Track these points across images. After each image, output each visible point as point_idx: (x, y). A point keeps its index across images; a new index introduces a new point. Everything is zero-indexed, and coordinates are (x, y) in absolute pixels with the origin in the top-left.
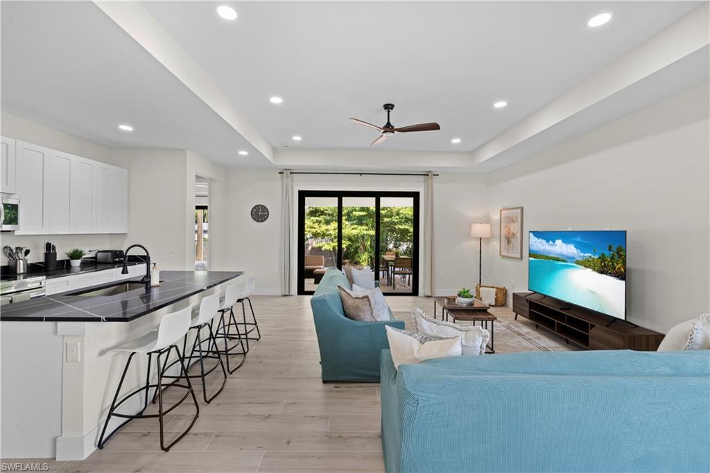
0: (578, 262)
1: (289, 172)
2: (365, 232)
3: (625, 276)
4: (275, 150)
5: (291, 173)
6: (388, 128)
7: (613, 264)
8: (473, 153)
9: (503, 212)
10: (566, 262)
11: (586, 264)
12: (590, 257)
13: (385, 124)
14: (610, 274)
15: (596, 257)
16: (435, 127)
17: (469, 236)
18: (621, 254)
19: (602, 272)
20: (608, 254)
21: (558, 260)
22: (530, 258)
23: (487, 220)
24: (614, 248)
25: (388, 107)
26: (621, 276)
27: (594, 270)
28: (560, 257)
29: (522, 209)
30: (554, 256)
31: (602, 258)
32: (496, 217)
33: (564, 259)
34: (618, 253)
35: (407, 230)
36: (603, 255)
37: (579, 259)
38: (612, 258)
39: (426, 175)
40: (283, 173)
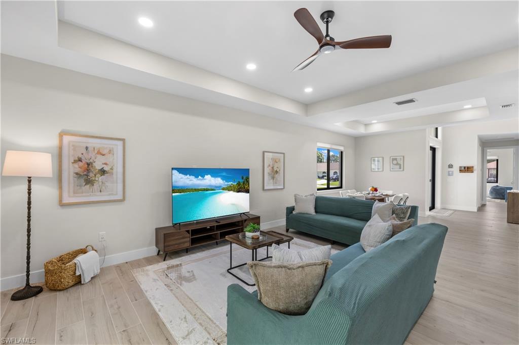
0: (224, 189)
3: (249, 190)
7: (244, 186)
10: (215, 190)
11: (229, 189)
12: (232, 184)
14: (243, 192)
15: (235, 184)
19: (238, 192)
20: (241, 181)
21: (207, 190)
22: (173, 194)
24: (245, 178)
26: (247, 191)
27: (234, 191)
28: (209, 188)
30: (204, 188)
31: (239, 184)
33: (213, 188)
34: (246, 180)
36: (239, 182)
37: (225, 187)
38: (244, 183)
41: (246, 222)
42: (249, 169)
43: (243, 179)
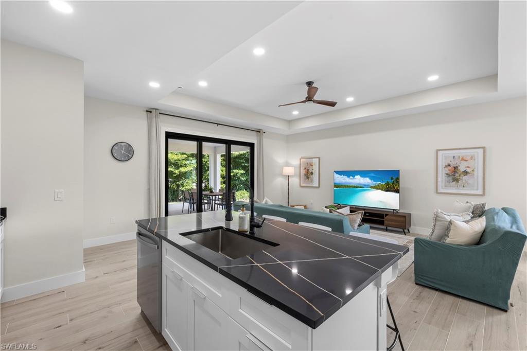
0: (372, 187)
1: (158, 112)
3: (399, 190)
7: (393, 186)
8: (290, 122)
9: (302, 160)
11: (377, 188)
12: (380, 184)
14: (392, 191)
15: (384, 184)
18: (397, 181)
19: (387, 191)
20: (390, 181)
21: (357, 187)
22: (335, 188)
24: (394, 178)
26: (397, 191)
27: (382, 190)
28: (359, 186)
29: (319, 158)
30: (354, 185)
31: (387, 184)
33: (362, 186)
34: (396, 180)
36: (388, 182)
37: (372, 185)
38: (393, 183)
39: (258, 131)
40: (151, 112)
41: (387, 217)
42: (399, 171)
43: (392, 179)
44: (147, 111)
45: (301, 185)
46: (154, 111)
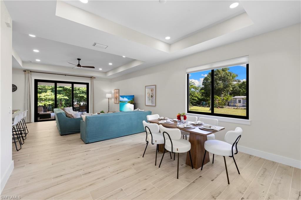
0: (128, 102)
1: (29, 71)
2: (62, 97)
4: (23, 62)
5: (30, 72)
6: (79, 65)
7: (132, 102)
8: (106, 73)
9: (115, 90)
10: (126, 102)
11: (129, 102)
13: (78, 64)
16: (94, 67)
17: (105, 98)
18: (134, 99)
19: (131, 104)
20: (132, 100)
21: (124, 102)
23: (111, 93)
25: (79, 59)
26: (133, 104)
29: (119, 90)
32: (113, 92)
35: (83, 96)
39: (91, 77)
40: (26, 71)
42: (134, 96)
44: (24, 71)
45: (115, 102)
46: (27, 71)
